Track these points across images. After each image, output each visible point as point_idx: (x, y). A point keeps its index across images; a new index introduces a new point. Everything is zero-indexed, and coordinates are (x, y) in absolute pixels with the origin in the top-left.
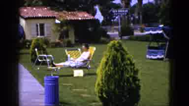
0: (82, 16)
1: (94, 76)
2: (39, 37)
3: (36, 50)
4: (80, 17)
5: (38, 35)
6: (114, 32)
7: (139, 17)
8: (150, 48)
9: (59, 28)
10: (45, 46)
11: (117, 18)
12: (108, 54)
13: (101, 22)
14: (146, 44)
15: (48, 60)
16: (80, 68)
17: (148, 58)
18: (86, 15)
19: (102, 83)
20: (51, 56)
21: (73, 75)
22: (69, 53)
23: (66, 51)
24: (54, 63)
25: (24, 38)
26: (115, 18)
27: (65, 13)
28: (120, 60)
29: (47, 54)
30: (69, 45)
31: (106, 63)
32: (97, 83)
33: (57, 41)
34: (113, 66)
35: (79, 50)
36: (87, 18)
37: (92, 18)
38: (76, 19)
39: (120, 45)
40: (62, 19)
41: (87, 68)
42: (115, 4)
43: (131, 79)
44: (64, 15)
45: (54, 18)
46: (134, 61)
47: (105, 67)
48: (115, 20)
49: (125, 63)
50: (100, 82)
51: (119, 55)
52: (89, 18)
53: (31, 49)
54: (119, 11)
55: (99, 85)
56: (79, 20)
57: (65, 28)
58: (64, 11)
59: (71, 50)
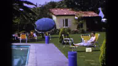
1: (99, 52)
2: (65, 27)
3: (63, 35)
5: (64, 26)
9: (77, 22)
10: (68, 33)
15: (70, 42)
16: (90, 47)
18: (93, 14)
19: (104, 56)
20: (72, 39)
21: (85, 51)
22: (83, 38)
24: (74, 44)
25: (56, 28)
27: (81, 13)
29: (69, 38)
30: (83, 32)
32: (100, 56)
33: (76, 30)
35: (89, 35)
37: (97, 15)
38: (87, 16)
40: (79, 16)
41: (93, 47)
44: (80, 14)
45: (74, 15)
52: (95, 16)
53: (60, 35)
56: (89, 17)
57: (81, 22)
58: (80, 11)
59: (85, 35)
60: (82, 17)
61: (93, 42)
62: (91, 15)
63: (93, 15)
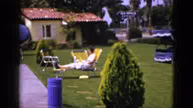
0: (89, 18)
1: (99, 79)
2: (45, 38)
3: (42, 51)
5: (44, 36)
6: (122, 34)
7: (148, 20)
8: (158, 51)
9: (66, 30)
10: (51, 48)
11: (125, 20)
12: (112, 56)
13: (109, 24)
14: (154, 47)
15: (54, 62)
18: (93, 17)
19: (106, 86)
20: (56, 57)
22: (75, 55)
23: (72, 52)
25: (31, 39)
26: (123, 20)
27: (71, 15)
28: (124, 62)
29: (52, 56)
30: (76, 47)
31: (110, 66)
32: (101, 85)
33: (64, 42)
34: (117, 68)
35: (86, 52)
36: (94, 20)
37: (99, 19)
38: (82, 20)
39: (125, 48)
40: (68, 21)
41: (92, 70)
42: (124, 6)
43: (135, 82)
44: (70, 17)
45: (61, 20)
46: (139, 64)
47: (109, 70)
48: (124, 22)
49: (129, 65)
50: (104, 85)
51: (123, 58)
52: (96, 20)
53: (37, 50)
54: (127, 13)
55: (102, 87)
56: (86, 22)
57: (72, 30)
58: (71, 13)
59: (78, 52)
60: (74, 22)
61: (91, 63)
63: (92, 19)
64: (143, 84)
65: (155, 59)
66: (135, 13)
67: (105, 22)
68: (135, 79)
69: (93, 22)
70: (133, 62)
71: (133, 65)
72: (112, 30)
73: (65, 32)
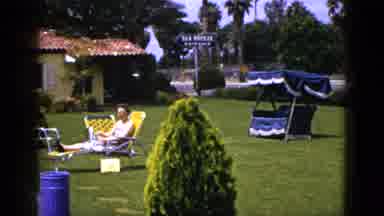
0: (119, 48)
1: (142, 172)
4: (115, 50)
6: (183, 81)
7: (237, 51)
8: (257, 113)
9: (73, 74)
10: (43, 110)
11: (191, 51)
12: (171, 126)
14: (249, 107)
15: (49, 139)
16: (113, 155)
17: (253, 136)
18: (127, 47)
19: (158, 187)
20: (55, 129)
21: (99, 170)
22: (91, 125)
23: (86, 120)
26: (187, 52)
27: (85, 42)
28: (194, 138)
30: (93, 108)
31: (167, 146)
32: (147, 186)
33: (69, 99)
34: (180, 151)
35: (112, 117)
36: (130, 53)
37: (137, 51)
38: (106, 53)
39: (196, 109)
40: (78, 56)
41: (126, 155)
42: (187, 23)
43: (216, 178)
44: (81, 46)
45: (63, 52)
46: (222, 142)
47: (164, 153)
48: (188, 56)
49: (204, 144)
50: (155, 185)
51: (192, 128)
52: (134, 53)
54: (195, 38)
55: (151, 189)
56: (113, 56)
57: (84, 73)
58: (85, 39)
59: (97, 118)
60: (90, 56)
62: (119, 51)
63: (124, 50)
64: (233, 181)
65: (252, 130)
66: (212, 39)
67: (151, 57)
68: (216, 172)
69: (127, 56)
70: (213, 138)
71: (212, 143)
72: (164, 71)
73: (72, 78)
